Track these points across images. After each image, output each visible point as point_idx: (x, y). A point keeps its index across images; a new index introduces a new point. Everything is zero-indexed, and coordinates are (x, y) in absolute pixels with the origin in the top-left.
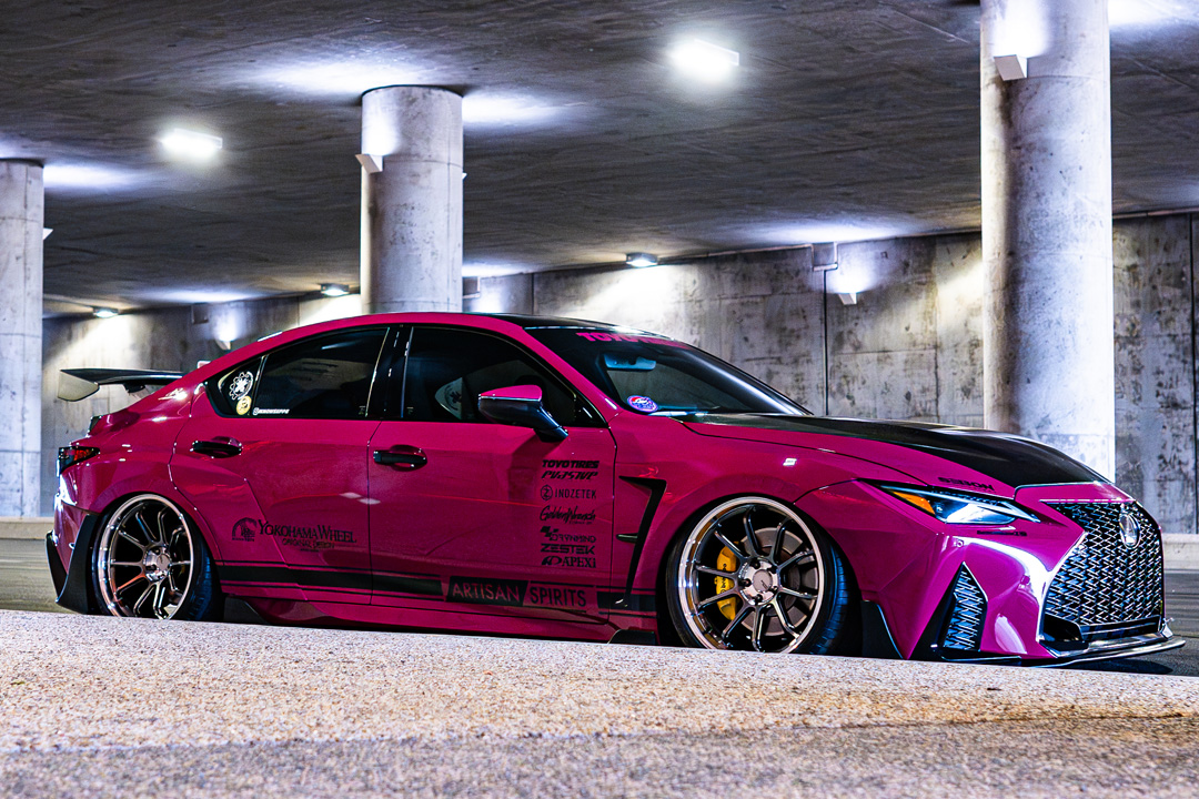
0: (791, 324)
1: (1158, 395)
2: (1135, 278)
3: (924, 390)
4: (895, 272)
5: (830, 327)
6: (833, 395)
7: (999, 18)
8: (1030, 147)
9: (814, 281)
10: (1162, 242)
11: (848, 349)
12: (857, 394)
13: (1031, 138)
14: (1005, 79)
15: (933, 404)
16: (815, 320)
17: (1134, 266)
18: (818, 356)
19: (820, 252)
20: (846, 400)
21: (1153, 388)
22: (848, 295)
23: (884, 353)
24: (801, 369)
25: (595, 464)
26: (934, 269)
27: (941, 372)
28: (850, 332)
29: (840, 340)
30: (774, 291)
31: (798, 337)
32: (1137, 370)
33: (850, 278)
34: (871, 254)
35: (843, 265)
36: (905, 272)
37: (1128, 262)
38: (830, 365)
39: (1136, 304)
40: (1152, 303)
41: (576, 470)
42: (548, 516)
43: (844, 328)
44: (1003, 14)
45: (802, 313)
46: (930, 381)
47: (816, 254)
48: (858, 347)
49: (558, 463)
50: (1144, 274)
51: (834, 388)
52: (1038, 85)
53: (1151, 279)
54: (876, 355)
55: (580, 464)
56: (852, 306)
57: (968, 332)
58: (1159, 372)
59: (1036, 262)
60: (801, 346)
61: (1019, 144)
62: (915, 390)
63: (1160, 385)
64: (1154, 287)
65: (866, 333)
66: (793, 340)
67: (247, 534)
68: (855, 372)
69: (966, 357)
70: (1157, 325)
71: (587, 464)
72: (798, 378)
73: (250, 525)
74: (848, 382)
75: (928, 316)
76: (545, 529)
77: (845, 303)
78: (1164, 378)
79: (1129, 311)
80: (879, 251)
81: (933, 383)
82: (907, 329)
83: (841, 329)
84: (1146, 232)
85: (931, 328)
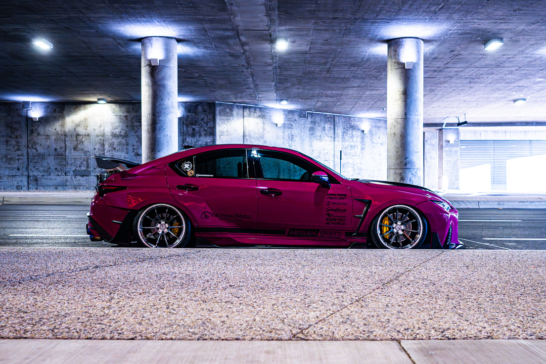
0: (15, 126)
1: (133, 152)
2: (127, 119)
3: (61, 148)
4: (51, 112)
5: (28, 128)
6: (30, 148)
7: (150, 47)
8: (160, 85)
9: (23, 113)
10: (135, 110)
11: (35, 134)
12: (38, 148)
13: (160, 83)
14: (152, 65)
15: (64, 152)
16: (23, 125)
17: (127, 116)
18: (25, 136)
19: (26, 104)
20: (34, 150)
21: (132, 150)
22: (36, 118)
23: (48, 137)
24: (18, 140)
25: (345, 195)
26: (65, 112)
27: (66, 143)
28: (36, 129)
29: (32, 132)
30: (8, 115)
31: (17, 130)
32: (127, 145)
33: (36, 113)
34: (43, 106)
35: (33, 109)
36: (55, 112)
37: (125, 114)
38: (29, 139)
39: (127, 126)
40: (132, 127)
41: (339, 197)
42: (329, 210)
43: (34, 128)
44: (151, 47)
45: (19, 123)
46: (63, 145)
47: (23, 105)
48: (39, 134)
49: (332, 195)
50: (129, 118)
51: (30, 146)
52: (162, 68)
53: (131, 120)
54: (45, 137)
55: (340, 195)
56: (37, 121)
57: (75, 131)
58: (133, 146)
59: (161, 118)
60: (18, 133)
61: (156, 84)
62: (58, 148)
63: (134, 149)
64: (132, 122)
65: (41, 130)
66: (16, 131)
67: (206, 216)
68: (37, 141)
69: (75, 139)
70: (133, 133)
71: (343, 195)
72: (18, 142)
73: (207, 214)
74: (35, 145)
75: (63, 126)
76: (328, 214)
77: (34, 120)
78: (135, 147)
79: (125, 128)
80: (46, 106)
81: (64, 146)
82: (55, 129)
83: (33, 128)
84: (131, 107)
85: (63, 130)
